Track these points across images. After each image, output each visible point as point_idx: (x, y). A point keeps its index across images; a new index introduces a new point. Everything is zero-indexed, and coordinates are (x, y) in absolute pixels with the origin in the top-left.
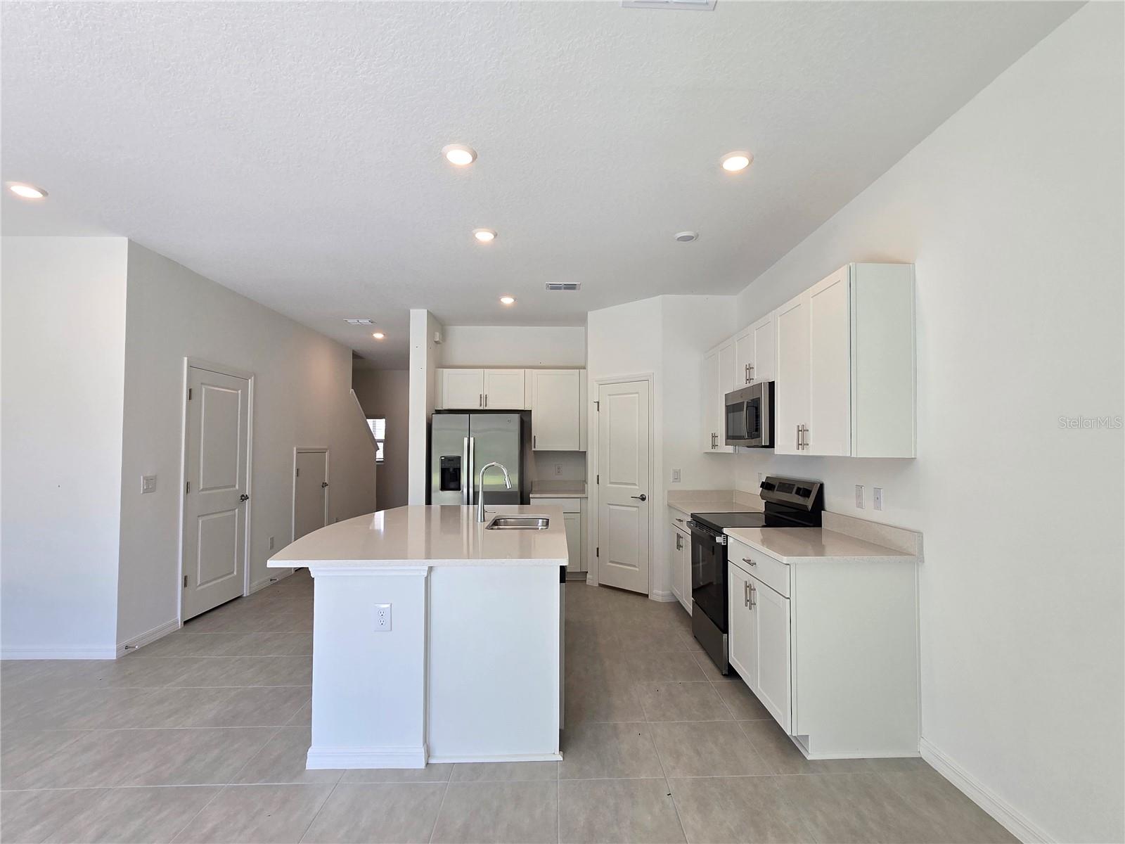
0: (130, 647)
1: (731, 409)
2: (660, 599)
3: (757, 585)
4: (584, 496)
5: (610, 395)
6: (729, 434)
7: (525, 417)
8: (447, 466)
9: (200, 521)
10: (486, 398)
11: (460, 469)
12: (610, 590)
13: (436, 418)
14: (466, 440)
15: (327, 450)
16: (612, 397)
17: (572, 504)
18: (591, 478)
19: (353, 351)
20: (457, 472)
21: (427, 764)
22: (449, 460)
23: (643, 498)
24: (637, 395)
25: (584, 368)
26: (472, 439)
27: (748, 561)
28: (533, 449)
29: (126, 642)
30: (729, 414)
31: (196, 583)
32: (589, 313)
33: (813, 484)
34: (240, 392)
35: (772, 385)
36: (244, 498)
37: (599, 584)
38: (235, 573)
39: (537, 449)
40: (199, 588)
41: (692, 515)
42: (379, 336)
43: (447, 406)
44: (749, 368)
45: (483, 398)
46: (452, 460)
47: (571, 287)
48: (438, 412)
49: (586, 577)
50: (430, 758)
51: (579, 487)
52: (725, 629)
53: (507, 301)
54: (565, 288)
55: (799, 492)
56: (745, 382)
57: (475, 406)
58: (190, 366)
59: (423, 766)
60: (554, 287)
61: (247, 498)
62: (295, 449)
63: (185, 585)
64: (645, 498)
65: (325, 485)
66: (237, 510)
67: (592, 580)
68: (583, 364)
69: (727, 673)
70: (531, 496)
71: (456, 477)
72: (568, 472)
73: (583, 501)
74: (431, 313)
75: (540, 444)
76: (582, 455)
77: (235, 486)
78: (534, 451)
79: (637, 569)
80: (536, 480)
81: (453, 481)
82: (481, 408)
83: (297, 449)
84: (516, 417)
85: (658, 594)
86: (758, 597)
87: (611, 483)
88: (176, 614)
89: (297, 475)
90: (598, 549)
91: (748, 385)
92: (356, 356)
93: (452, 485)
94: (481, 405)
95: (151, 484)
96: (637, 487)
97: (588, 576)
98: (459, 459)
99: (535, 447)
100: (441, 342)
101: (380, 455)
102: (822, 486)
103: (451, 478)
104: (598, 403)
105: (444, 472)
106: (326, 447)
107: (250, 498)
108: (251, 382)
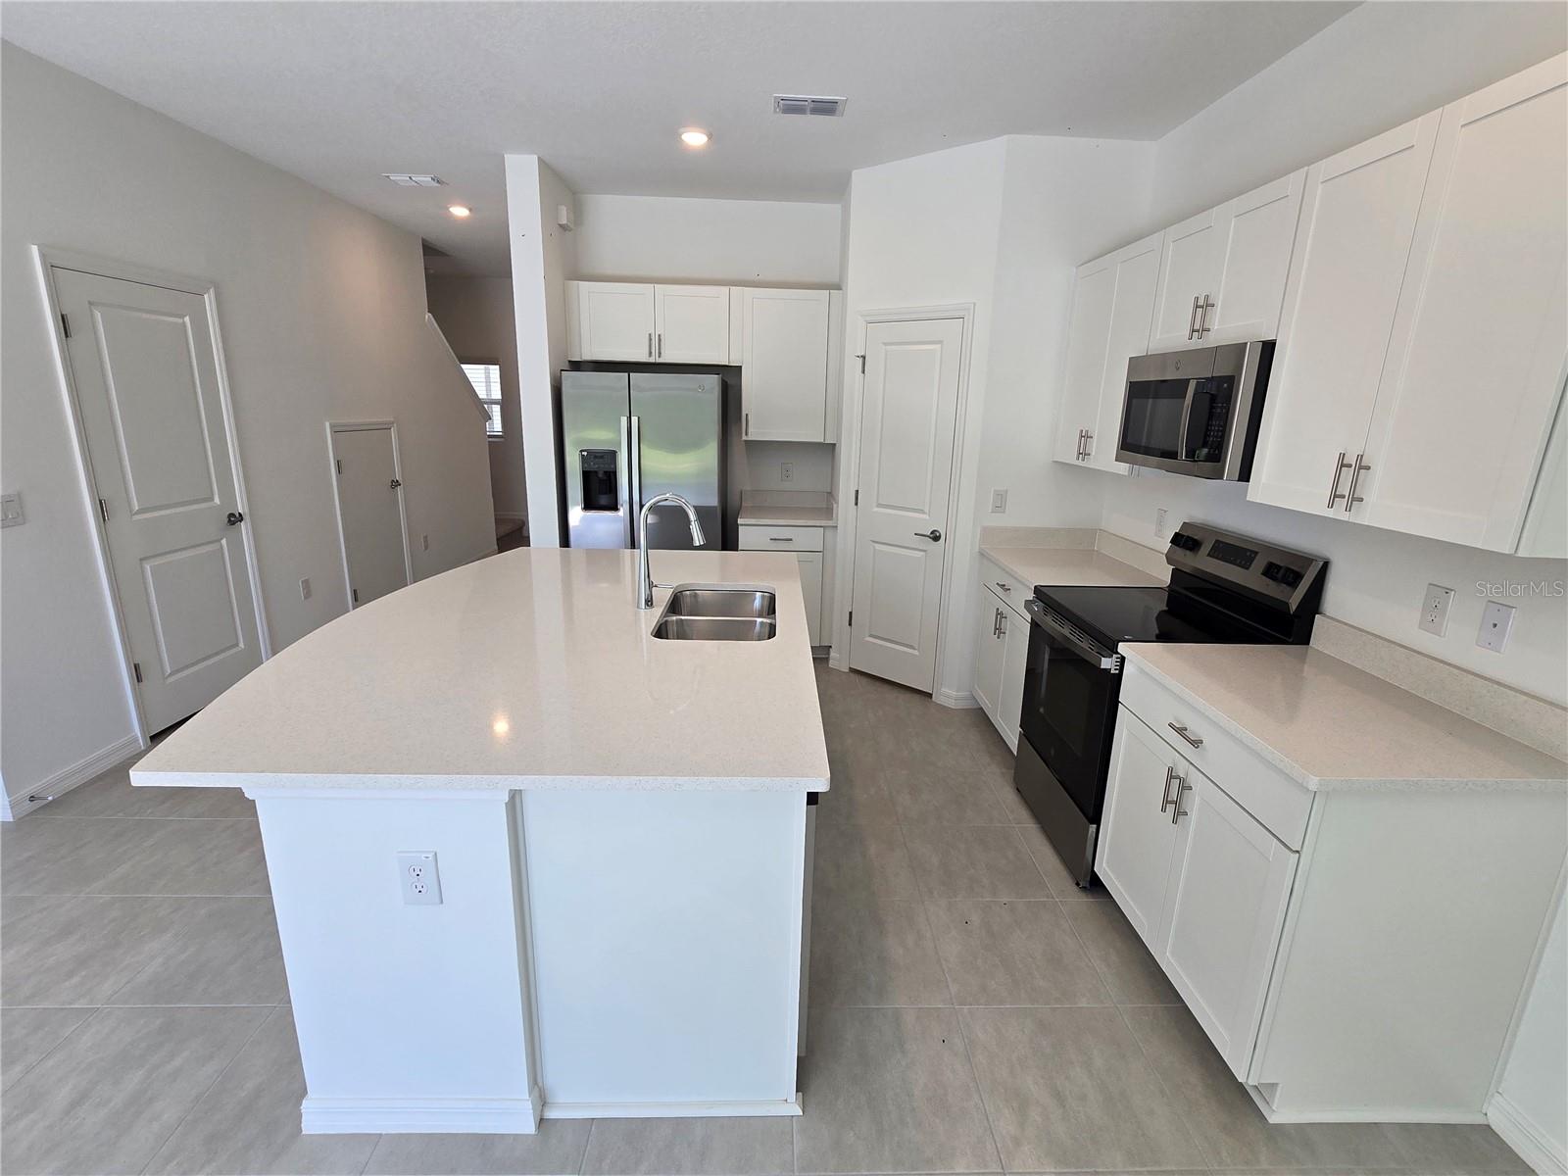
0: (39, 798)
1: (1138, 392)
2: (951, 704)
3: (1195, 780)
4: (830, 523)
5: (885, 344)
6: (1129, 440)
7: (729, 378)
8: (593, 467)
9: (148, 568)
10: (660, 340)
11: (615, 473)
12: (869, 680)
13: (570, 379)
14: (624, 420)
15: (393, 423)
16: (888, 347)
17: (807, 536)
18: (844, 495)
19: (424, 241)
20: (611, 478)
21: (541, 1119)
22: (596, 457)
23: (935, 537)
24: (938, 346)
25: (838, 287)
26: (634, 419)
27: (1181, 731)
28: (744, 438)
29: (31, 788)
30: (1134, 401)
31: (163, 671)
32: (854, 172)
33: (1307, 560)
34: (187, 319)
35: (1268, 348)
36: (234, 519)
37: (850, 668)
38: (242, 645)
39: (751, 438)
40: (171, 680)
41: (1038, 590)
42: (460, 212)
43: (590, 353)
44: (1204, 306)
45: (655, 341)
46: (602, 457)
47: (826, 108)
48: (576, 366)
49: (829, 654)
50: (546, 1110)
51: (823, 506)
52: (1096, 818)
53: (695, 139)
54: (815, 111)
55: (1271, 571)
56: (1187, 333)
57: (642, 357)
58: (50, 268)
59: (529, 1127)
60: (793, 108)
61: (241, 518)
62: (327, 424)
63: (139, 679)
64: (940, 536)
65: (395, 484)
66: (224, 542)
67: (838, 660)
68: (835, 279)
69: (1088, 885)
70: (740, 521)
71: (610, 486)
72: (803, 478)
73: (829, 533)
74: (544, 162)
75: (755, 431)
76: (829, 450)
78: (746, 441)
79: (916, 652)
80: (749, 488)
81: (606, 493)
82: (652, 360)
83: (332, 426)
84: (713, 381)
85: (950, 694)
86: (1194, 803)
87: (879, 505)
88: (129, 728)
89: (339, 471)
90: (851, 613)
91: (1196, 343)
92: (429, 250)
93: (604, 500)
94: (650, 353)
95: (13, 511)
96: (927, 517)
97: (833, 654)
98: (612, 455)
99: (747, 434)
100: (572, 226)
101: (496, 425)
102: (1326, 565)
103: (600, 489)
104: (864, 357)
105: (587, 476)
106: (392, 419)
107: (247, 517)
108: (209, 299)
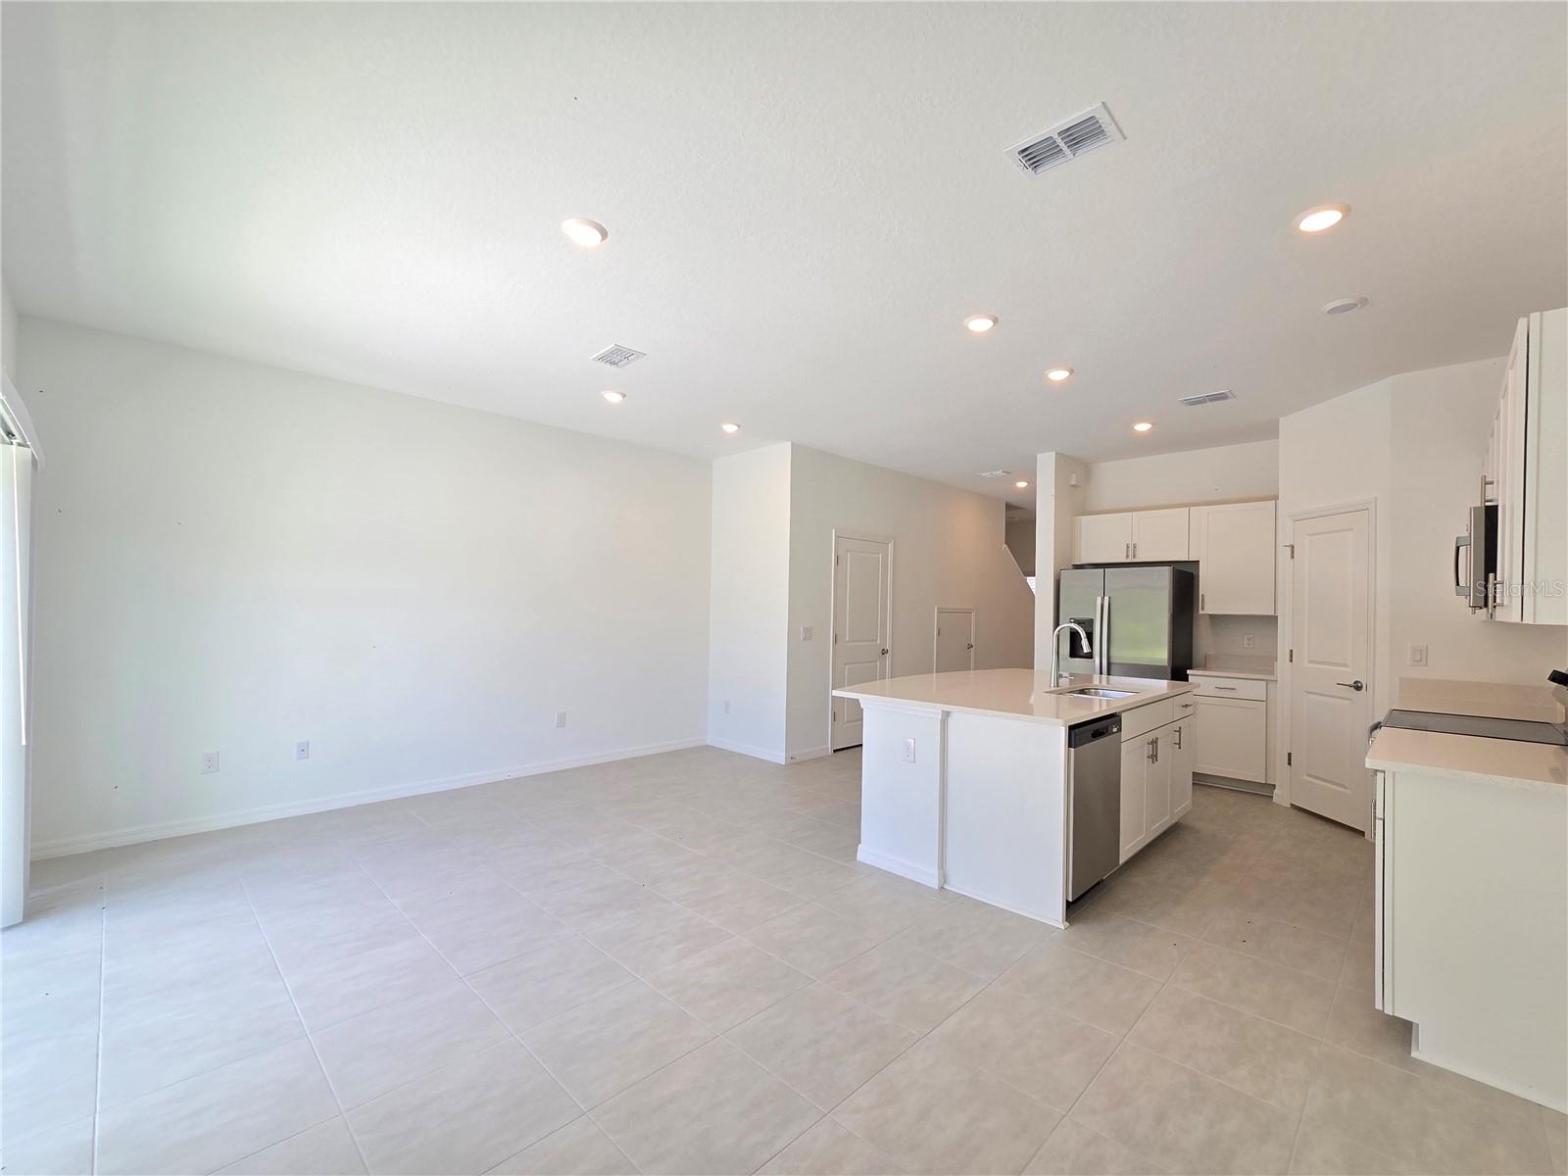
0: (796, 758)
4: (1271, 677)
5: (1309, 535)
7: (1188, 570)
9: (847, 668)
10: (1135, 547)
11: (1091, 634)
12: (1305, 815)
13: (1065, 575)
14: (1099, 599)
15: (973, 610)
16: (1311, 538)
17: (1254, 689)
18: (1282, 653)
19: (1007, 503)
21: (941, 887)
23: (1358, 687)
25: (1273, 498)
26: (1106, 598)
28: (1201, 612)
29: (793, 752)
31: (843, 720)
32: (1281, 420)
34: (881, 555)
35: (1493, 510)
36: (884, 652)
37: (1292, 805)
39: (1209, 613)
40: (846, 725)
42: (1021, 485)
45: (1132, 548)
47: (1220, 397)
49: (1273, 792)
50: (945, 884)
51: (1265, 665)
53: (1142, 427)
54: (1211, 400)
57: (1119, 557)
58: (838, 537)
60: (1196, 402)
61: (887, 651)
62: (936, 608)
63: (835, 721)
64: (1362, 687)
65: (970, 646)
66: (877, 662)
67: (1282, 797)
68: (1270, 493)
70: (1189, 672)
73: (1271, 685)
74: (1059, 455)
76: (1272, 620)
77: (876, 640)
78: (1203, 615)
79: (1348, 791)
80: (1213, 653)
82: (1129, 561)
83: (938, 609)
84: (1167, 571)
87: (1310, 661)
88: (826, 743)
89: (939, 634)
90: (1290, 754)
92: (1009, 507)
94: (1128, 556)
95: (808, 634)
96: (1349, 670)
97: (1275, 791)
98: (1091, 621)
99: (1202, 609)
100: (1080, 485)
104: (1292, 546)
106: (972, 607)
107: (890, 652)
108: (891, 546)
